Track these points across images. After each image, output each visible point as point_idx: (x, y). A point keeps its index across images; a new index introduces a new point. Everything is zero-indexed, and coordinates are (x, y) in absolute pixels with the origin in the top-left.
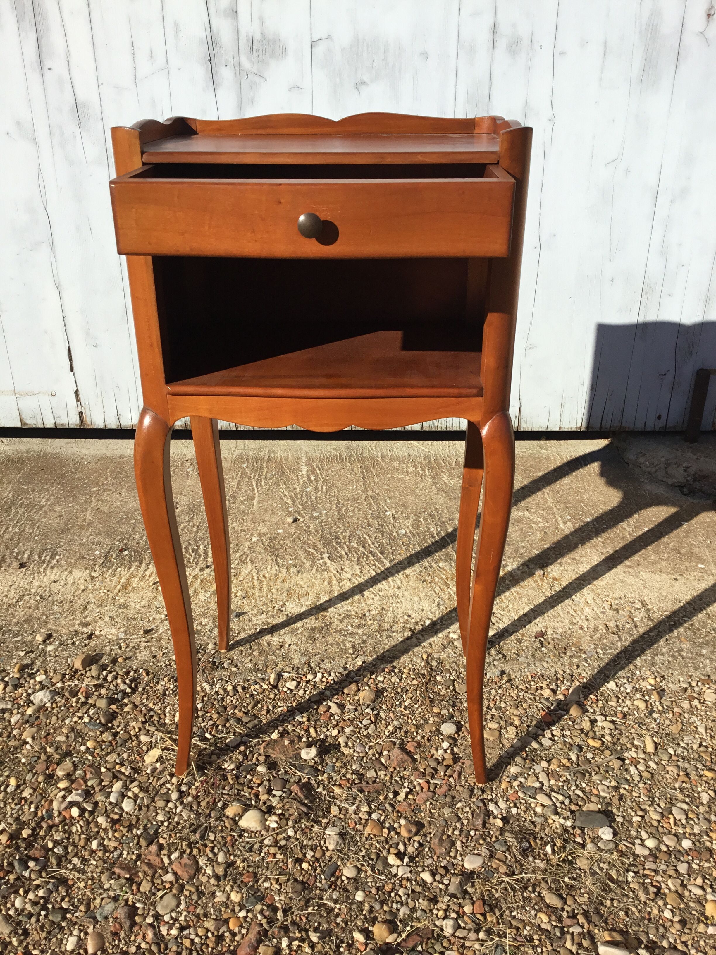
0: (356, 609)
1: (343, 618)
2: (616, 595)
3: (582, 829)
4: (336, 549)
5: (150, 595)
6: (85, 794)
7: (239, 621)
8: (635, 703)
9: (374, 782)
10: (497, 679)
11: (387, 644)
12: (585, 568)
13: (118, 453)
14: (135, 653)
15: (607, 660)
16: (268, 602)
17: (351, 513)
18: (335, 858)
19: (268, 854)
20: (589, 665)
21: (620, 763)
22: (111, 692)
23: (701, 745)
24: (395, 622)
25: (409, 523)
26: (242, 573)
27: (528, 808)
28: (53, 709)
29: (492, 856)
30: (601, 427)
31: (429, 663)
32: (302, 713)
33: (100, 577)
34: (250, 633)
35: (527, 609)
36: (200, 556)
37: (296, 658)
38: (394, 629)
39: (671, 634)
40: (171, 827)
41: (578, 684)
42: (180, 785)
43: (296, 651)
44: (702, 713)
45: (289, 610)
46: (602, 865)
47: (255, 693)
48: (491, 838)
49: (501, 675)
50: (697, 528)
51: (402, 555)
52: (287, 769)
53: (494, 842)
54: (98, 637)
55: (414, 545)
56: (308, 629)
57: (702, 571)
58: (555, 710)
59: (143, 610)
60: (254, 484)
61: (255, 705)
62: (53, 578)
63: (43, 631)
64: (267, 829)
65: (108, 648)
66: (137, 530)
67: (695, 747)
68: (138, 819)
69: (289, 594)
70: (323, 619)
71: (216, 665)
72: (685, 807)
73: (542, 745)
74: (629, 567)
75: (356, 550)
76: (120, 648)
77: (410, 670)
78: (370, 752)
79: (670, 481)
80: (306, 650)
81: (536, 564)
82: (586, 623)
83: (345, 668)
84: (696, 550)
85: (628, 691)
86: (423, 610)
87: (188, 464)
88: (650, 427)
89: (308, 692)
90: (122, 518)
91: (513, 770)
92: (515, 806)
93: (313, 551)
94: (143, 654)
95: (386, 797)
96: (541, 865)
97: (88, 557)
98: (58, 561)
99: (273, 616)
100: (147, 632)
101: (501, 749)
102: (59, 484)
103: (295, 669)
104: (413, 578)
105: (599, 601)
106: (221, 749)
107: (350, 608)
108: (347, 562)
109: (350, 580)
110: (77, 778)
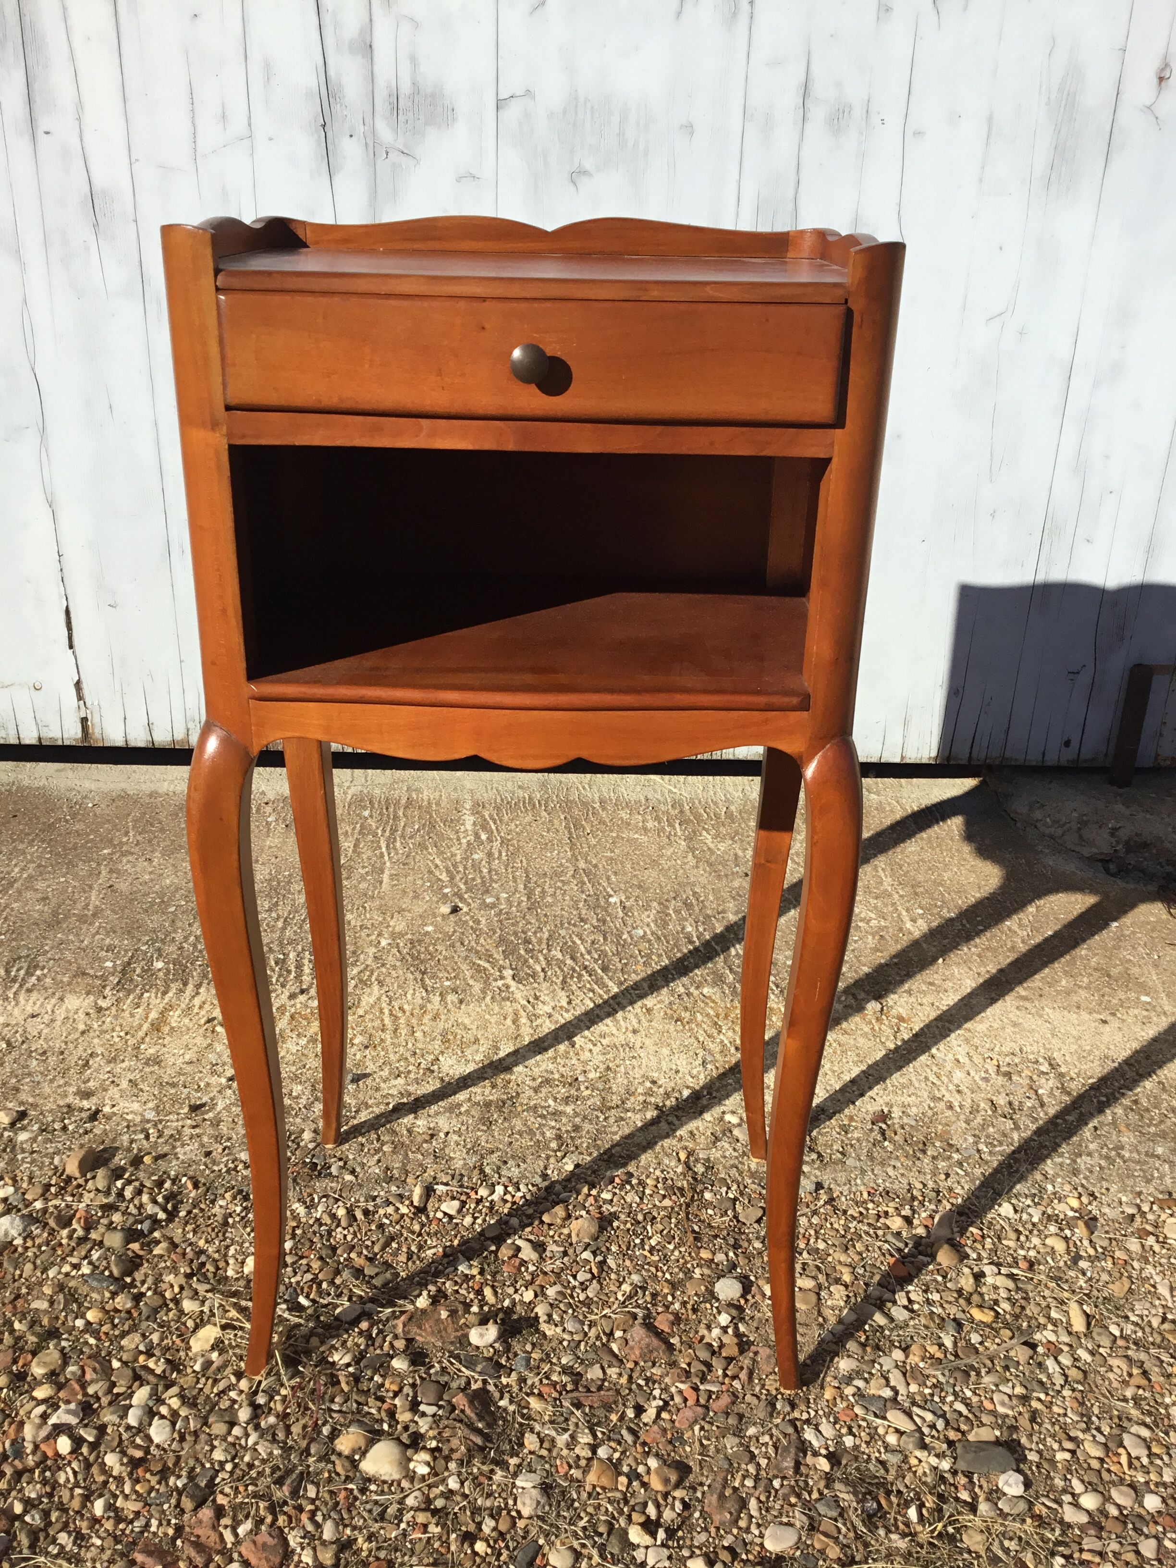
0: (562, 1069)
1: (540, 1086)
2: (1006, 1049)
3: (969, 1475)
4: (526, 961)
5: (199, 1040)
6: (83, 1410)
7: (358, 1090)
8: (1048, 1241)
9: (600, 1388)
10: (809, 1198)
11: (617, 1132)
12: (950, 999)
13: (148, 788)
14: (174, 1147)
15: (995, 1164)
16: (408, 1055)
17: (549, 899)
18: (534, 1531)
19: (413, 1524)
20: (967, 1174)
21: (1029, 1352)
22: (131, 1220)
23: (1164, 1319)
24: (630, 1093)
25: (650, 916)
26: (363, 1003)
27: (873, 1435)
28: (26, 1249)
29: (813, 1528)
30: (970, 759)
31: (690, 1169)
32: (469, 1259)
33: (114, 1009)
34: (377, 1111)
35: (856, 1071)
36: (289, 972)
37: (459, 1160)
38: (628, 1105)
39: (1101, 1118)
40: (238, 1472)
41: (948, 1207)
42: (256, 1393)
43: (458, 1144)
44: (1163, 1261)
45: (445, 1069)
46: (1007, 1543)
47: (387, 1222)
48: (810, 1495)
49: (816, 1190)
50: (1134, 933)
51: (638, 972)
52: (446, 1363)
53: (817, 1500)
54: (108, 1118)
55: (659, 956)
56: (478, 1104)
57: (1148, 1007)
58: (911, 1255)
59: (188, 1069)
60: (383, 845)
61: (387, 1244)
62: (29, 1010)
63: (10, 1105)
64: (411, 1476)
65: (125, 1138)
66: (179, 924)
67: (1155, 1322)
68: (178, 1458)
69: (445, 1041)
70: (505, 1087)
71: (318, 1171)
72: (1145, 1433)
73: (892, 1319)
74: (1025, 999)
75: (561, 964)
76: (147, 1137)
77: (657, 1180)
78: (592, 1333)
79: (1086, 852)
80: (476, 1143)
81: (867, 993)
82: (958, 1096)
83: (545, 1176)
84: (1135, 971)
85: (1035, 1219)
86: (677, 1072)
87: (268, 809)
88: (1051, 759)
89: (479, 1221)
90: (153, 904)
91: (844, 1365)
92: (850, 1433)
93: (487, 965)
94: (187, 1148)
95: (622, 1418)
96: (901, 1543)
97: (92, 972)
98: (39, 979)
99: (417, 1081)
100: (195, 1109)
101: (821, 1326)
102: (43, 841)
103: (457, 1177)
104: (658, 1015)
105: (977, 1059)
106: (327, 1327)
107: (551, 1067)
108: (545, 985)
109: (550, 1016)
110: (68, 1380)
